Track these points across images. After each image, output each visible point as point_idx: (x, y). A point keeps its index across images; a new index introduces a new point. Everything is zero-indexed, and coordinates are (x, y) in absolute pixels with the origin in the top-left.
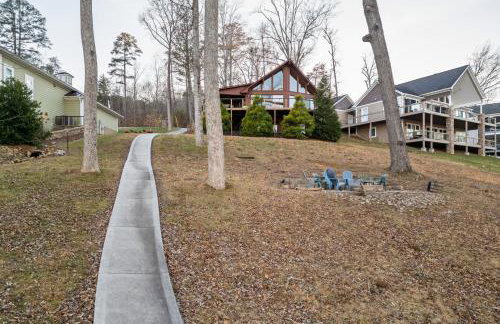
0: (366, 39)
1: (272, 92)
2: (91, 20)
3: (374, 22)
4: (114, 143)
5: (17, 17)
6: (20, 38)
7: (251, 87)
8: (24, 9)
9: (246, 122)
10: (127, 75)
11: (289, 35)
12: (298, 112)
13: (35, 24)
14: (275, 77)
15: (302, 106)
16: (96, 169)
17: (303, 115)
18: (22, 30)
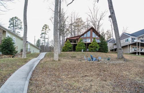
0: (110, 17)
1: (86, 38)
2: (26, 17)
3: (112, 11)
4: (35, 55)
5: (15, 22)
6: (15, 29)
7: (80, 36)
8: (17, 20)
9: (77, 47)
10: (46, 38)
11: (95, 20)
12: (94, 43)
13: (19, 24)
14: (88, 33)
15: (95, 41)
16: (26, 58)
17: (95, 44)
18: (16, 26)
